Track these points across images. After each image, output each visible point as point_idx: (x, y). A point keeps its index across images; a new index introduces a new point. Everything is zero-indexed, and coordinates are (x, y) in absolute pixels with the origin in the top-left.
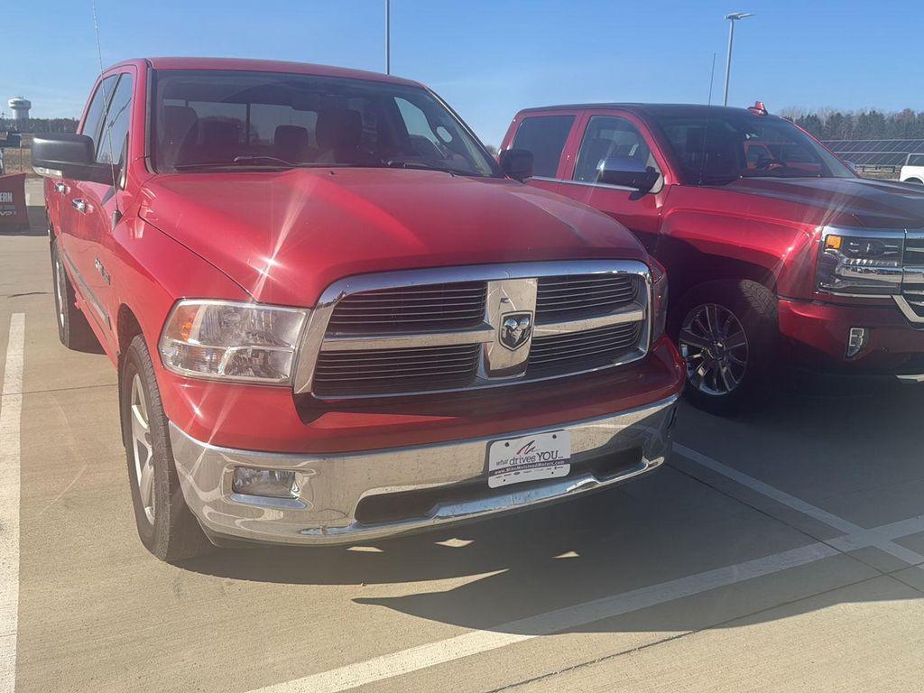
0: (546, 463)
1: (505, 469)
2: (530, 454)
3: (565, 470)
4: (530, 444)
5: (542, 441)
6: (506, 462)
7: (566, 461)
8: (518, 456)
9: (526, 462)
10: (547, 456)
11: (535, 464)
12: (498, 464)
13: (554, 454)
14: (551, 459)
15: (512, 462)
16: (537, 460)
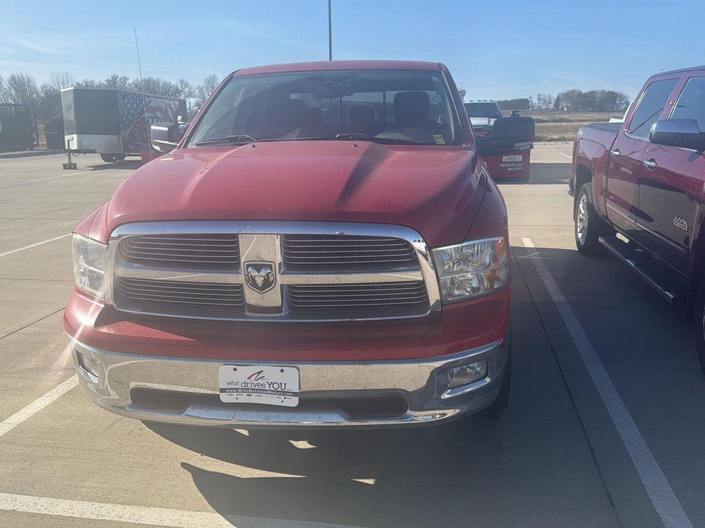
0: (275, 392)
1: (237, 389)
2: (260, 381)
3: (294, 402)
4: (259, 373)
5: (271, 373)
6: (237, 384)
7: (295, 394)
8: (249, 381)
9: (257, 387)
10: (276, 386)
11: (265, 390)
12: (229, 384)
13: (283, 385)
14: (280, 389)
15: (243, 385)
16: (267, 387)
